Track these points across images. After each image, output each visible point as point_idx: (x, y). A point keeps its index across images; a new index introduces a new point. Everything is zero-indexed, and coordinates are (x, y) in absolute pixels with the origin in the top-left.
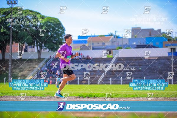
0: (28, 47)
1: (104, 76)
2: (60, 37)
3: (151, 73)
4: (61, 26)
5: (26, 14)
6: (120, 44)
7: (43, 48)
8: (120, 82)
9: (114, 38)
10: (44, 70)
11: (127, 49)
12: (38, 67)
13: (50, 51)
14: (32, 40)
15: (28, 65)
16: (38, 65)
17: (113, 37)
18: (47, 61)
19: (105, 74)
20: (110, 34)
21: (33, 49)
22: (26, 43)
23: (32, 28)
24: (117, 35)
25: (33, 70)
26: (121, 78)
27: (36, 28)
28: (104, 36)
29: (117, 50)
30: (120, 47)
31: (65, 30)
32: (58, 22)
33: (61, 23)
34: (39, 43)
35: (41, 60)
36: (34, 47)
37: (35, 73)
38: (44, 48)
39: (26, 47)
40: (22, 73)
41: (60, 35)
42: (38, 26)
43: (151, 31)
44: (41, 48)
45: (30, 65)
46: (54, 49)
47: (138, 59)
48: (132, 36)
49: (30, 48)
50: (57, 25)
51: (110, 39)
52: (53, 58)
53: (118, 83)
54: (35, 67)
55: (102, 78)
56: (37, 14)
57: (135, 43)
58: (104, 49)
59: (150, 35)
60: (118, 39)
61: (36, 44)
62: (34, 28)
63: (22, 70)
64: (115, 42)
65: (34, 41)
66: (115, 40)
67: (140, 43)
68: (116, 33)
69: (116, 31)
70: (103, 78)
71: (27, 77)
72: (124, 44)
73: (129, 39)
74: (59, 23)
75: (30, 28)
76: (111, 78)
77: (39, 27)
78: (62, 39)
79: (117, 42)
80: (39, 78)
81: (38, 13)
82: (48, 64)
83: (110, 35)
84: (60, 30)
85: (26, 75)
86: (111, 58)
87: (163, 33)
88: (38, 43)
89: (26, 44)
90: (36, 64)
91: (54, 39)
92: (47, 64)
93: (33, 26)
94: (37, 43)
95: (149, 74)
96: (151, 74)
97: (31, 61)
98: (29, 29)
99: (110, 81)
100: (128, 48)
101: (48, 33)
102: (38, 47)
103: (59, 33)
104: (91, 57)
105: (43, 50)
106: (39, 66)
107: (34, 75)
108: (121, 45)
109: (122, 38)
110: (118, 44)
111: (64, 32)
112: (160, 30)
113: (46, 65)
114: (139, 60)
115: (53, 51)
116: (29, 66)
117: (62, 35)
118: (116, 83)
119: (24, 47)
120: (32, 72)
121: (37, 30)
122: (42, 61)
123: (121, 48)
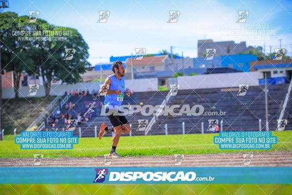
0: (29, 78)
1: (154, 121)
2: (81, 60)
3: (231, 114)
4: (82, 41)
5: (24, 23)
6: (180, 68)
7: (53, 79)
8: (182, 130)
9: (169, 59)
10: (55, 115)
11: (191, 75)
12: (44, 111)
13: (65, 83)
14: (35, 65)
15: (29, 108)
16: (45, 107)
17: (167, 56)
18: (60, 100)
19: (156, 118)
20: (163, 53)
21: (37, 80)
22: (24, 71)
23: (34, 46)
24: (174, 53)
25: (38, 116)
26: (184, 123)
27: (40, 46)
28: (152, 55)
29: (175, 78)
30: (179, 72)
31: (88, 48)
32: (76, 35)
33: (82, 37)
34: (47, 71)
35: (51, 98)
36: (37, 78)
37: (41, 121)
38: (55, 79)
39: (26, 78)
40: (19, 120)
41: (80, 56)
42: (44, 43)
43: (229, 45)
44: (50, 79)
45: (33, 107)
46: (71, 80)
47: (210, 92)
48: (199, 53)
49: (31, 79)
50: (74, 40)
51: (163, 61)
52: (70, 94)
53: (179, 132)
54: (41, 111)
55: (152, 124)
56: (41, 22)
57: (204, 66)
58: (153, 76)
59: (228, 51)
60: (176, 61)
61: (40, 73)
62: (37, 46)
63: (19, 116)
64: (172, 66)
65: (37, 67)
66: (171, 62)
67: (213, 66)
68: (173, 50)
69: (171, 47)
70: (154, 124)
71: (29, 128)
72: (187, 67)
73: (194, 59)
74: (78, 36)
75: (30, 46)
76: (166, 125)
77: (45, 45)
78: (84, 62)
79: (175, 65)
80: (48, 128)
81: (43, 20)
82: (62, 105)
83: (161, 54)
84: (79, 47)
85: (26, 125)
86: (166, 91)
87: (250, 47)
88: (45, 72)
89: (24, 74)
90: (42, 106)
91: (70, 63)
92: (60, 106)
93: (36, 43)
94: (43, 71)
95: (229, 116)
96: (231, 116)
97: (34, 100)
98: (29, 48)
99: (165, 129)
100: (193, 74)
101: (61, 53)
102: (45, 77)
103: (79, 52)
104: (132, 92)
105: (53, 82)
106: (47, 108)
107: (40, 124)
108: (181, 70)
109: (183, 58)
110: (177, 68)
111: (87, 50)
112: (243, 44)
113: (58, 106)
114: (212, 93)
115: (70, 83)
116: (31, 109)
117: (83, 56)
118: (176, 132)
119: (22, 78)
120: (37, 120)
121: (43, 49)
122: (52, 100)
123: (180, 75)
